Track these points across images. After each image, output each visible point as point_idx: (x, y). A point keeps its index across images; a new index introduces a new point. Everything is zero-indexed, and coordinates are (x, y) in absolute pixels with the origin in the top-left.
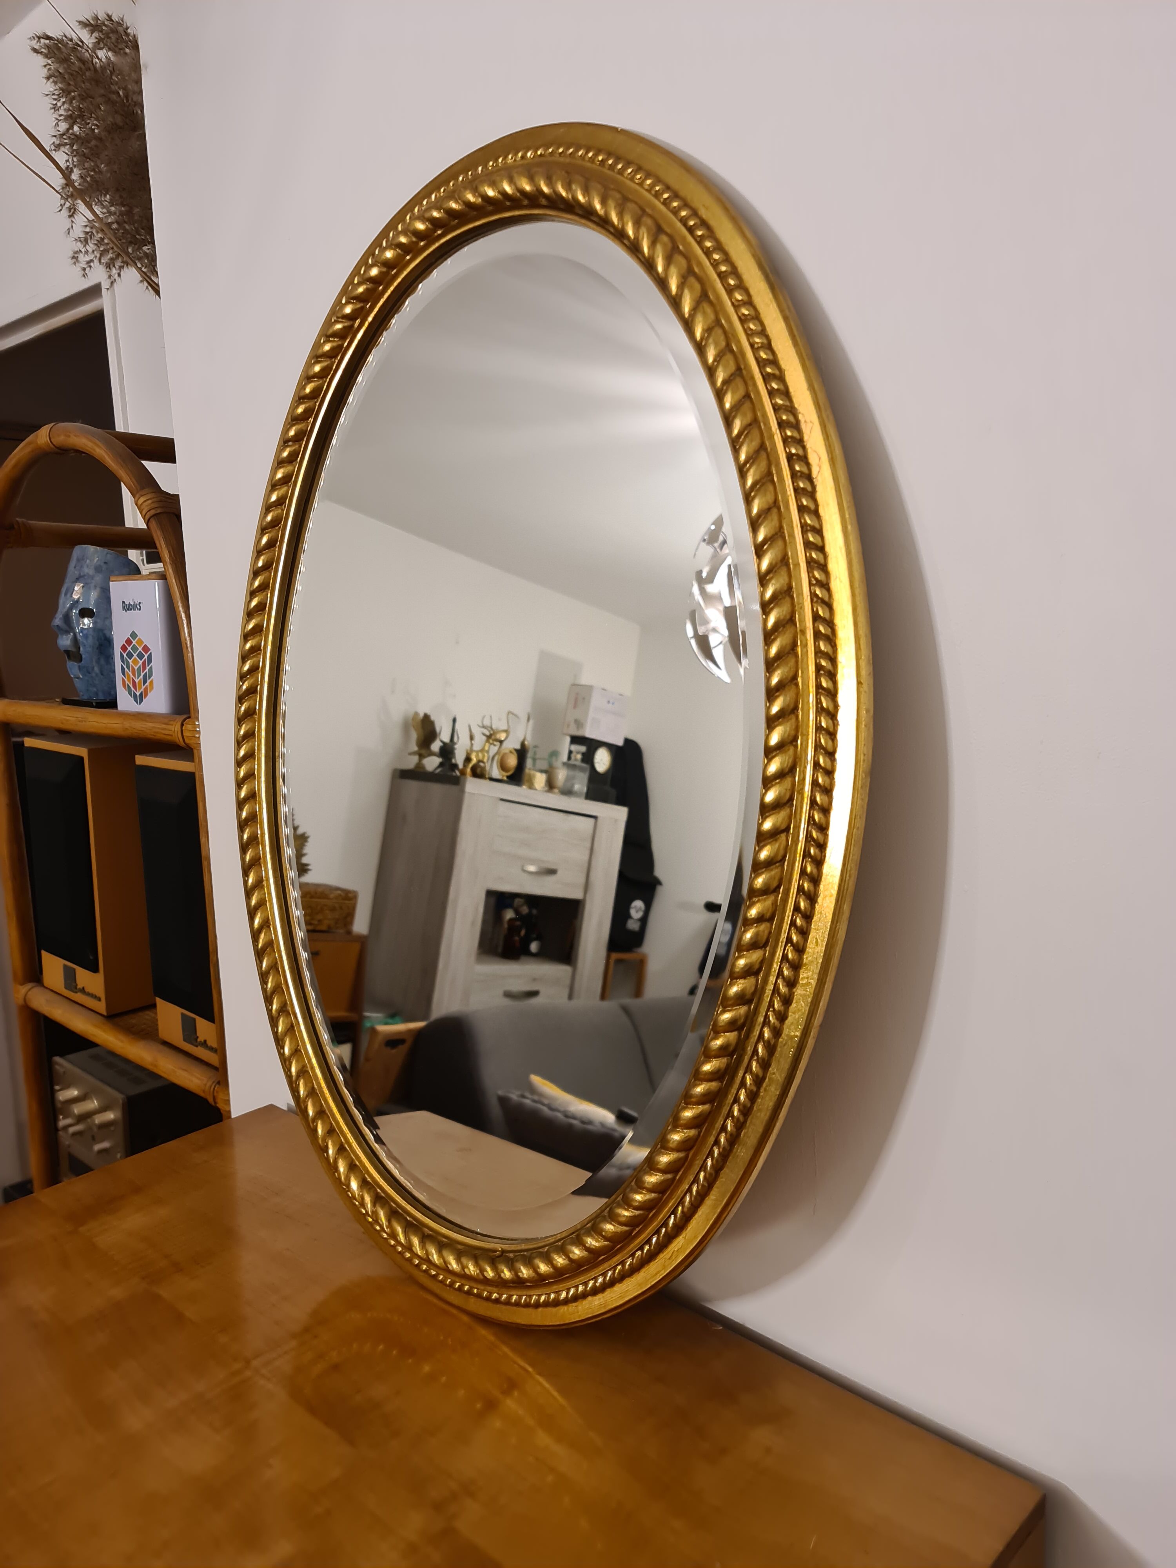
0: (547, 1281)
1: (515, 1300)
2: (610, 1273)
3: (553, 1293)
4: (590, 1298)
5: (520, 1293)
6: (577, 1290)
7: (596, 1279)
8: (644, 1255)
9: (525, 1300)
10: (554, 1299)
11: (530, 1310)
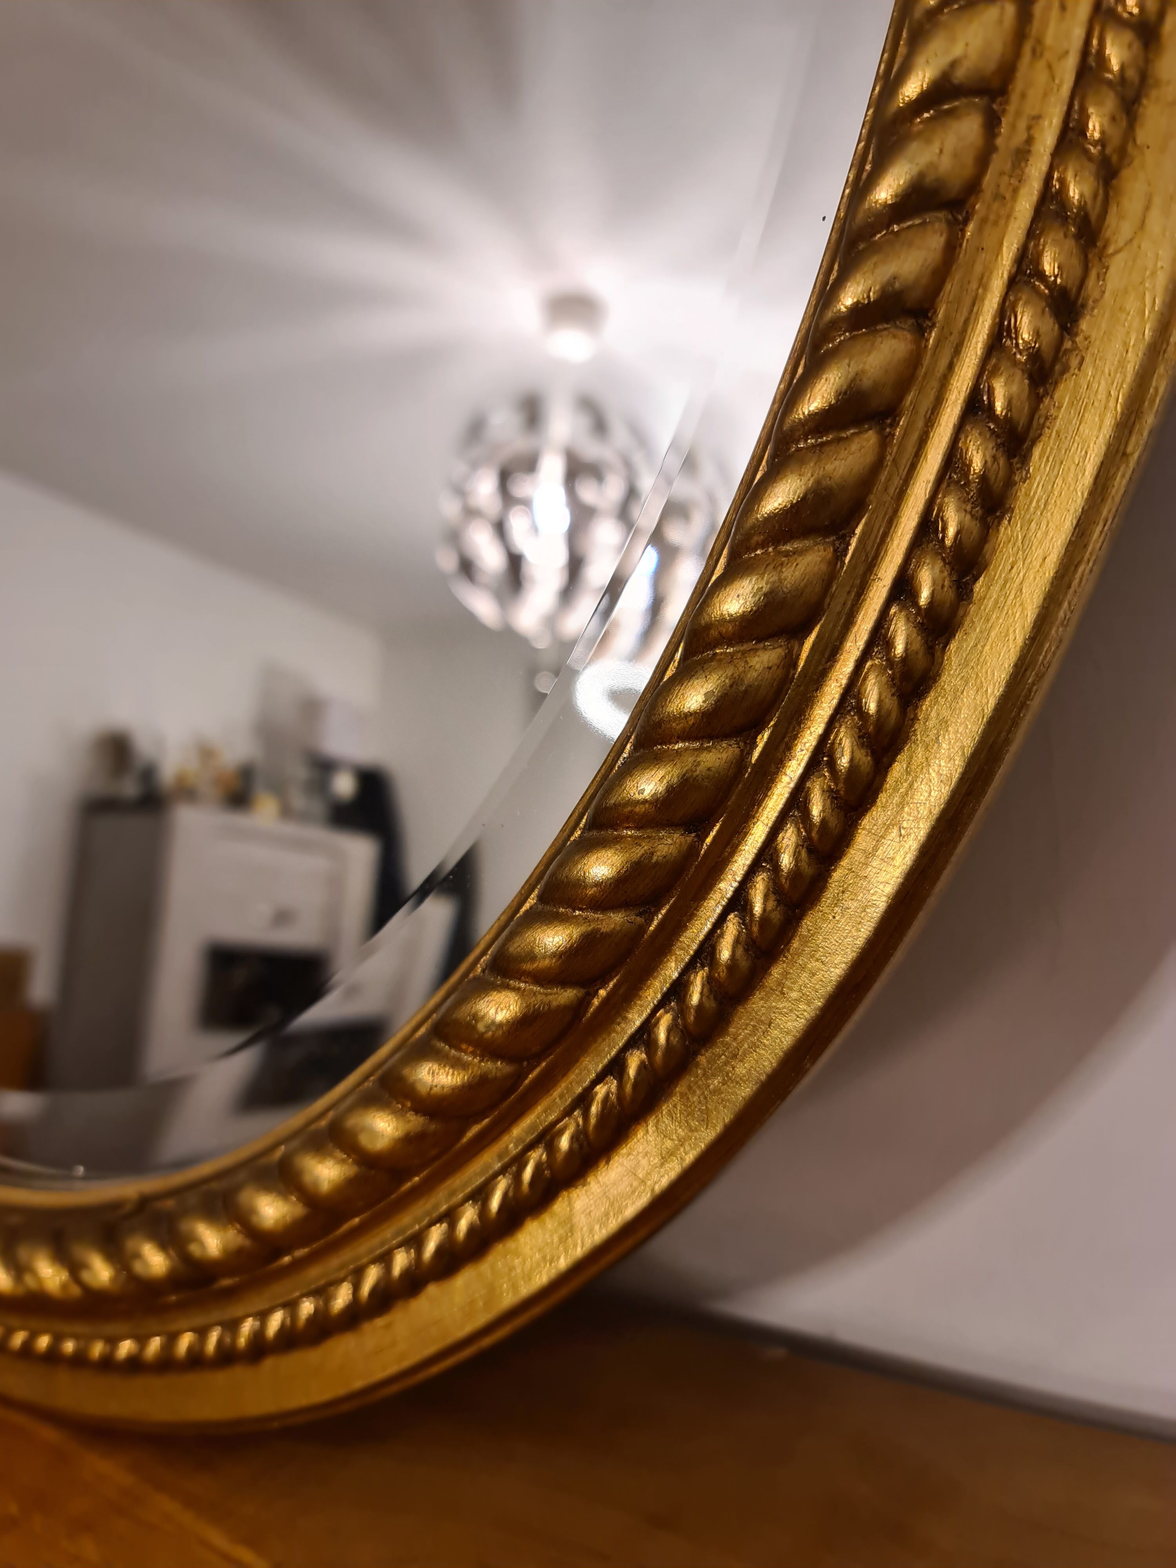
0: (287, 1259)
1: (190, 1349)
2: (502, 1185)
3: (307, 1295)
4: (432, 1290)
5: (199, 1320)
6: (388, 1268)
7: (450, 1217)
8: (628, 1088)
9: (220, 1342)
10: (312, 1319)
11: (239, 1373)
